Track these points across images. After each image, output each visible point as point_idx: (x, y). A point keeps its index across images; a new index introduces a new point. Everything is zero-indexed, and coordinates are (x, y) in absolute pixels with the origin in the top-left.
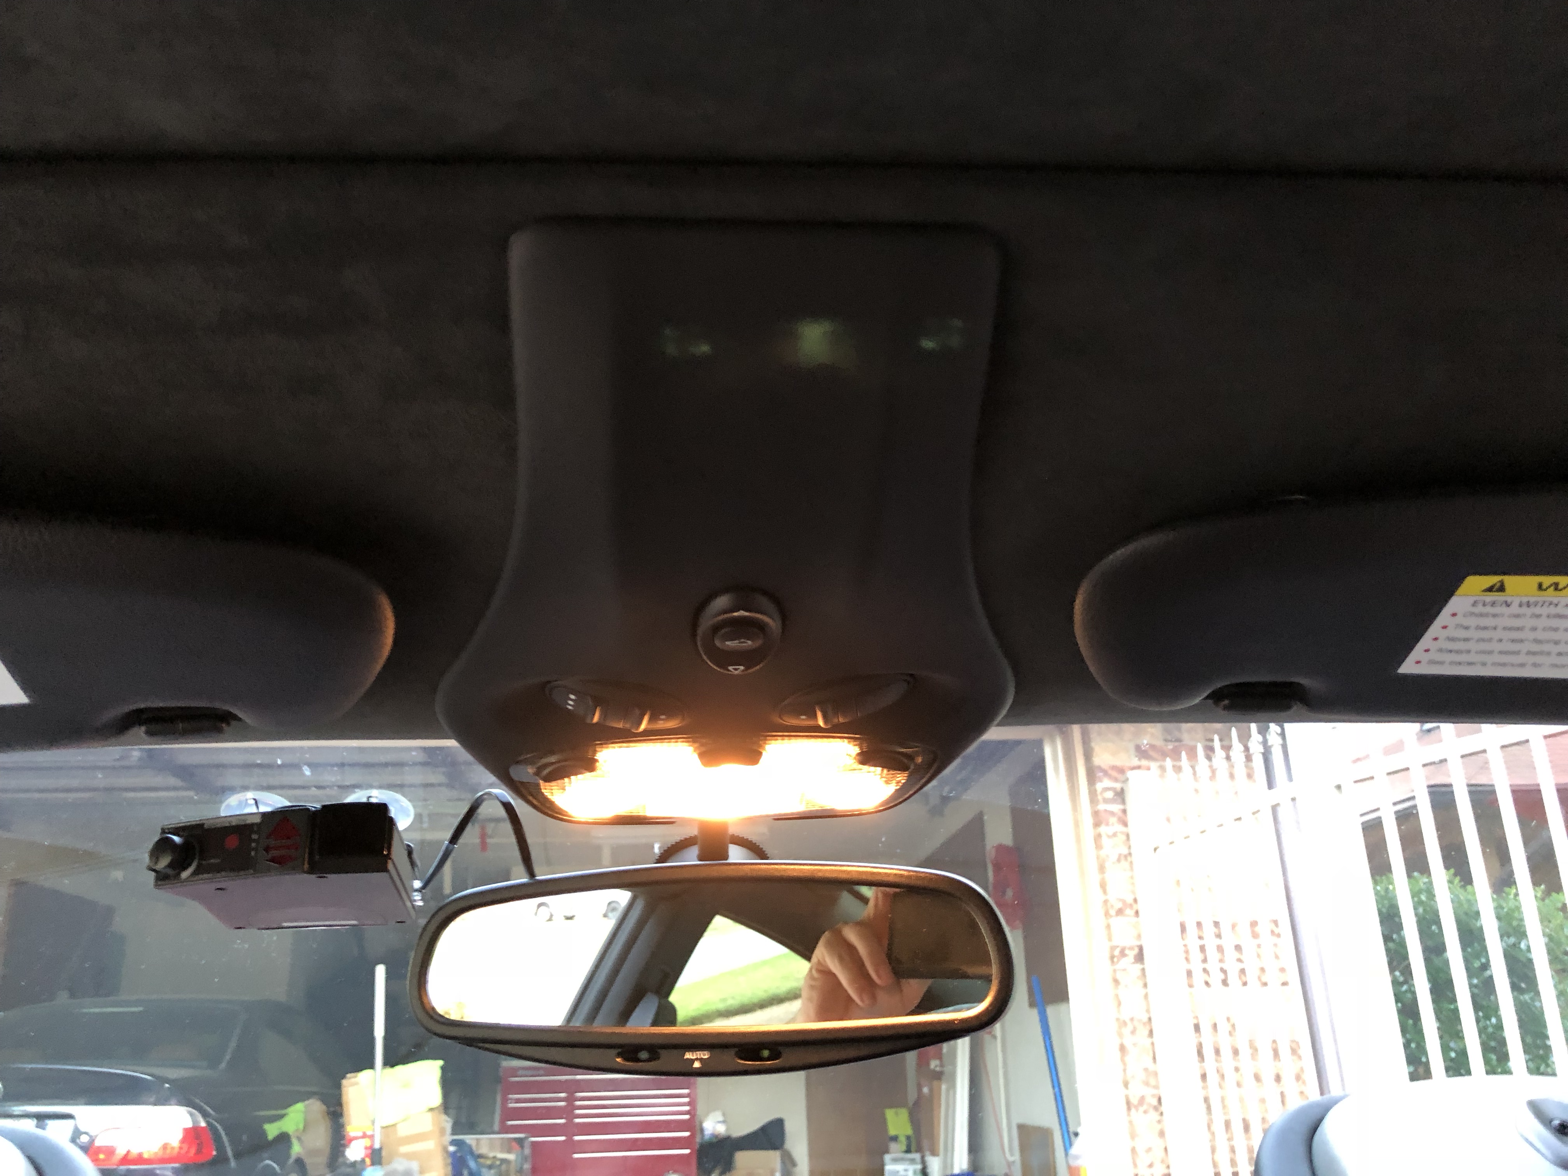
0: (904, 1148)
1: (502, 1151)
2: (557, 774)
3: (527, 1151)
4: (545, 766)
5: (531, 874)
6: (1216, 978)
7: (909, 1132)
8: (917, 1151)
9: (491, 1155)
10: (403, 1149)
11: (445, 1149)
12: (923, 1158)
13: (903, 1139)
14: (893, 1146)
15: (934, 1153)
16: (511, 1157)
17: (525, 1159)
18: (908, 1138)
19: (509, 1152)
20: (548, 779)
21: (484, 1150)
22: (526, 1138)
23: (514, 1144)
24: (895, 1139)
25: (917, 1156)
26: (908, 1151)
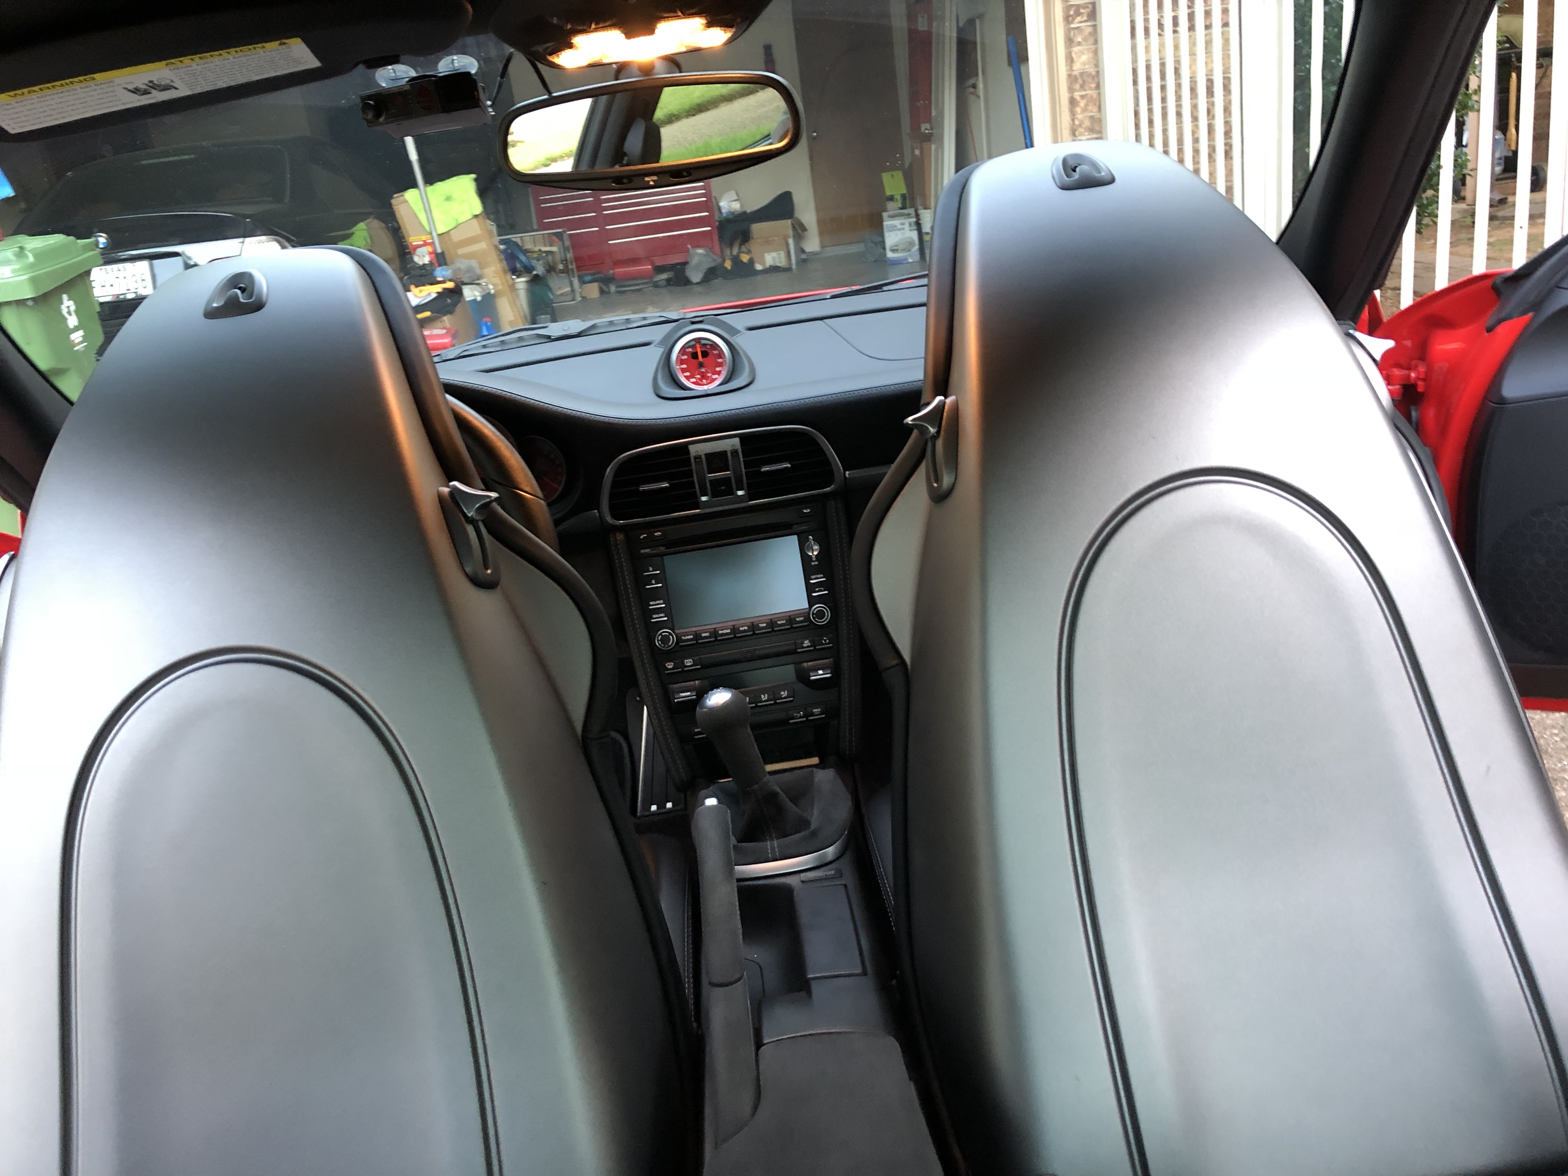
0: (900, 205)
1: (545, 246)
2: (556, 51)
3: (567, 243)
4: (548, 48)
5: (550, 93)
7: (905, 191)
8: (911, 207)
9: (537, 249)
10: (461, 251)
11: (496, 247)
12: (916, 211)
13: (899, 198)
14: (890, 205)
15: (926, 208)
16: (554, 249)
17: (566, 249)
18: (903, 197)
19: (551, 245)
20: (551, 54)
21: (528, 246)
22: (564, 232)
23: (554, 238)
24: (891, 198)
25: (911, 211)
26: (904, 208)
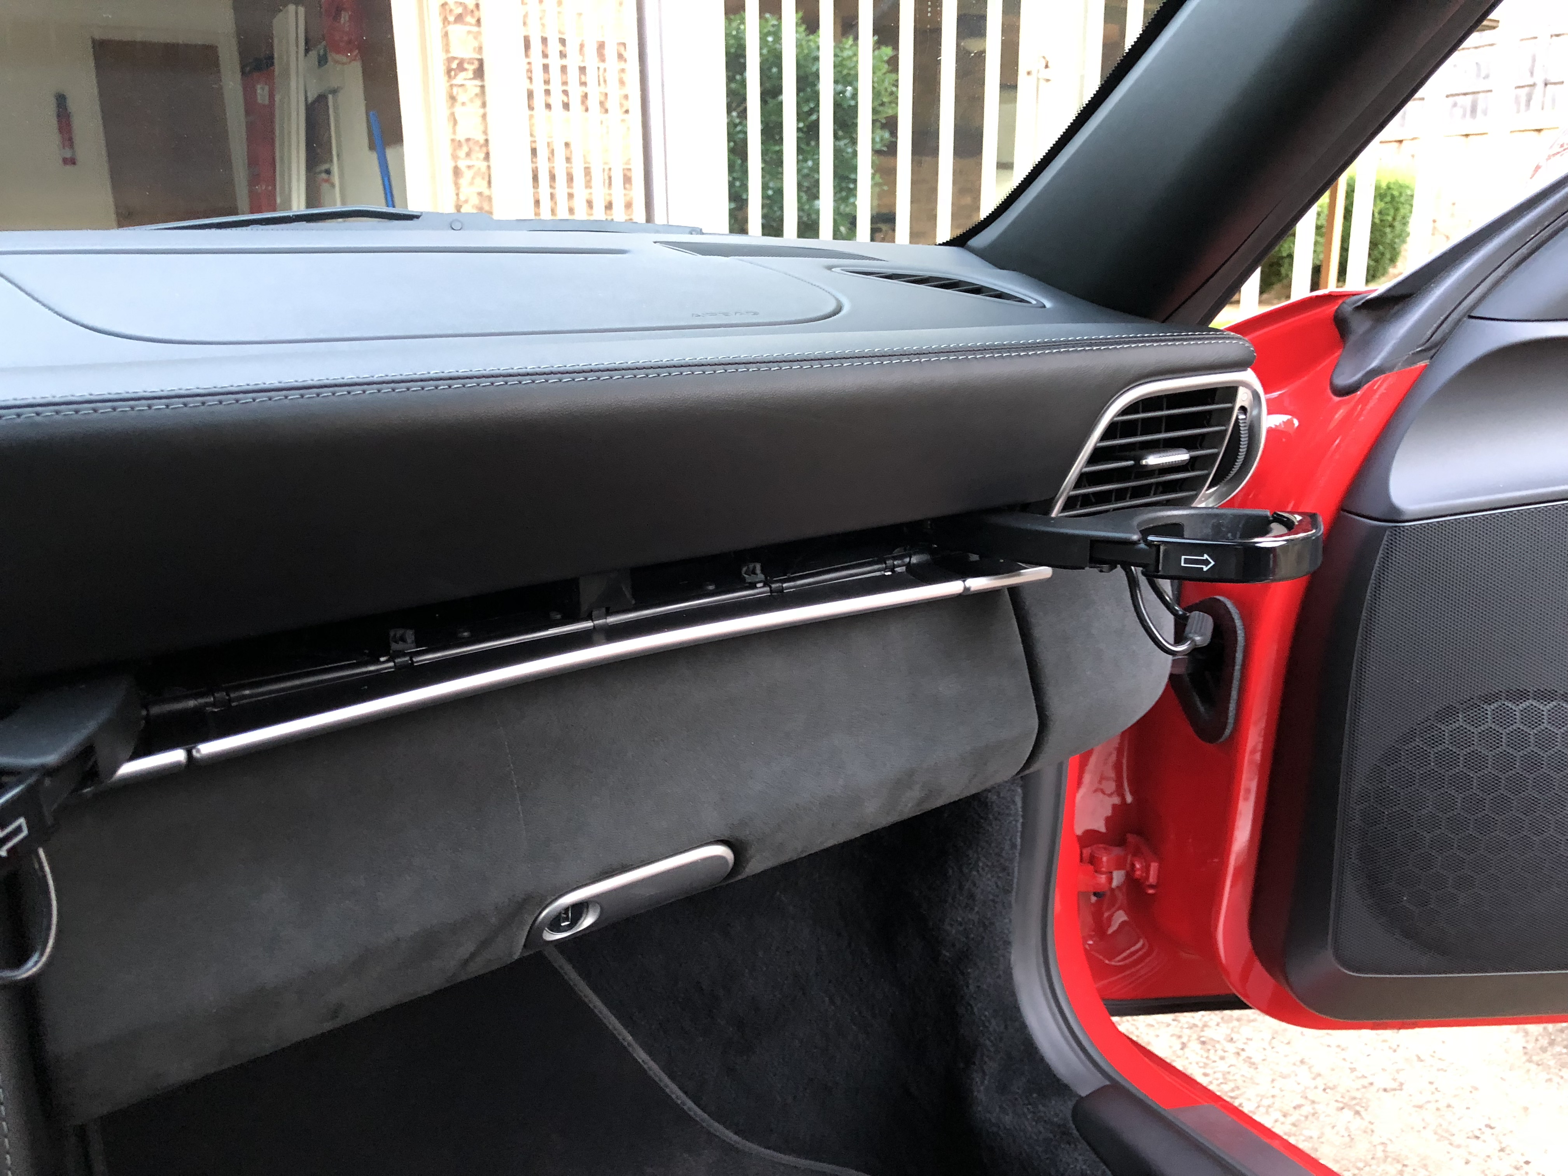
6: (557, 99)
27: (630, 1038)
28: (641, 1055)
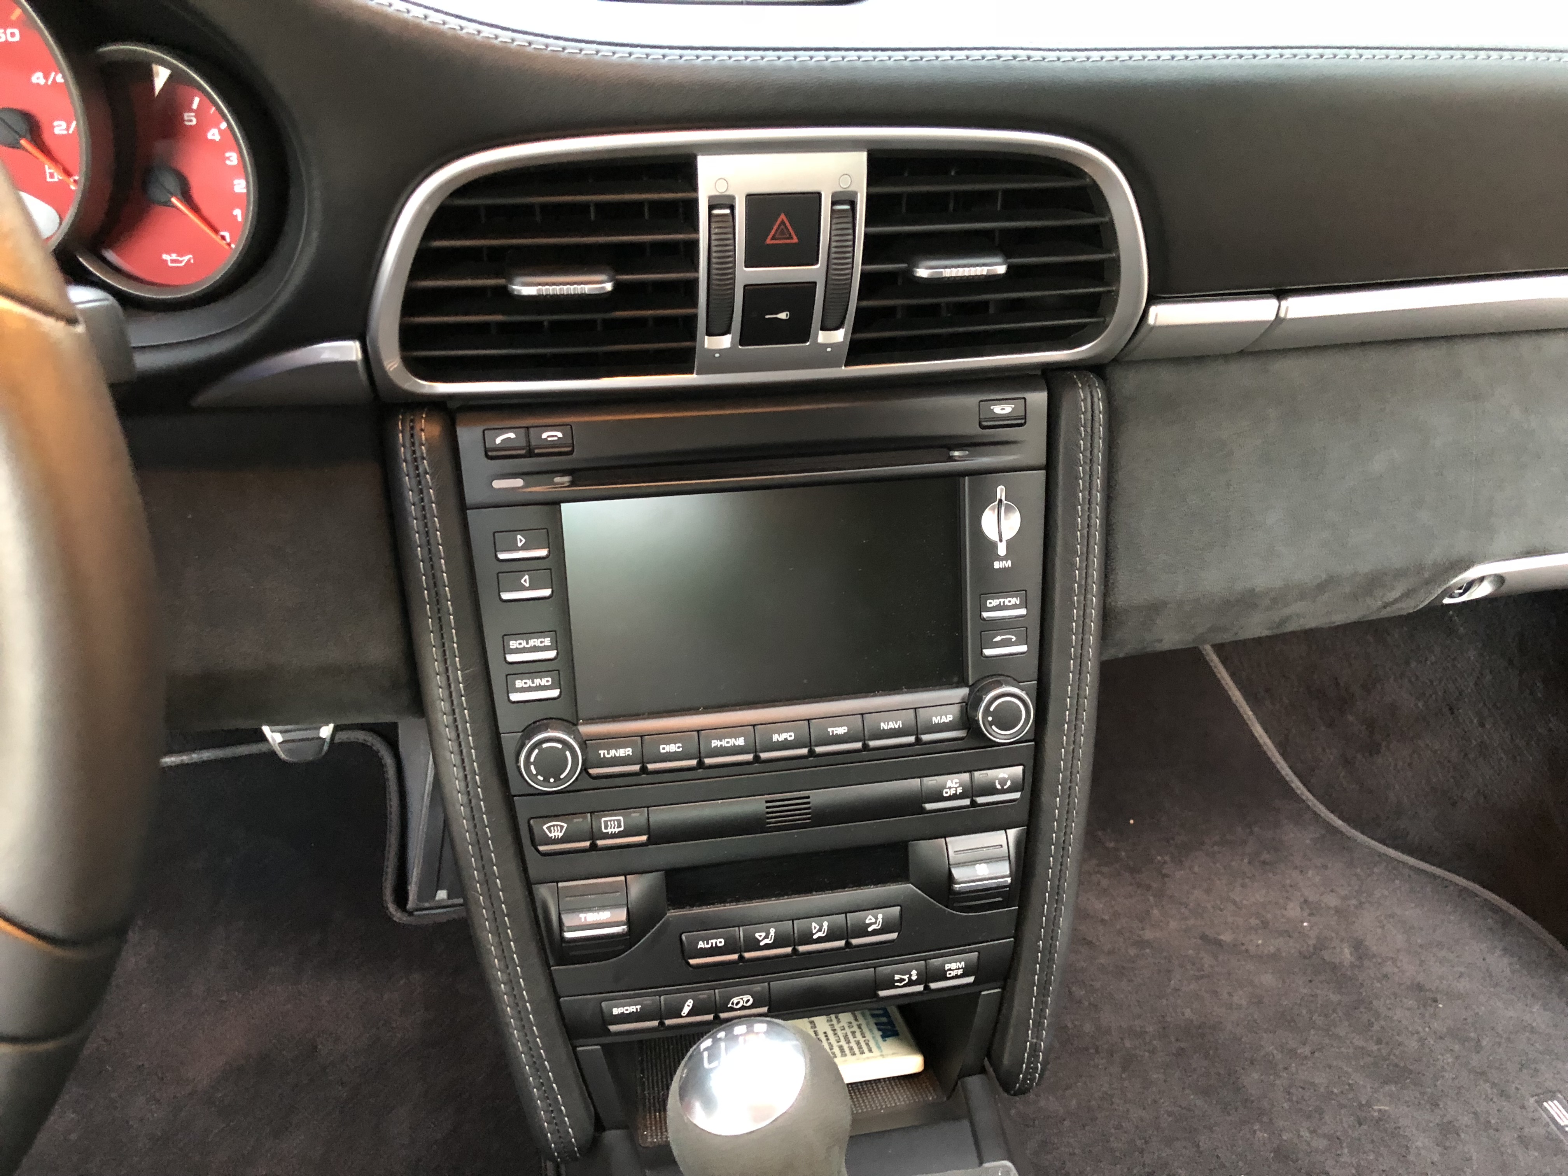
27: (1250, 713)
28: (1258, 731)
